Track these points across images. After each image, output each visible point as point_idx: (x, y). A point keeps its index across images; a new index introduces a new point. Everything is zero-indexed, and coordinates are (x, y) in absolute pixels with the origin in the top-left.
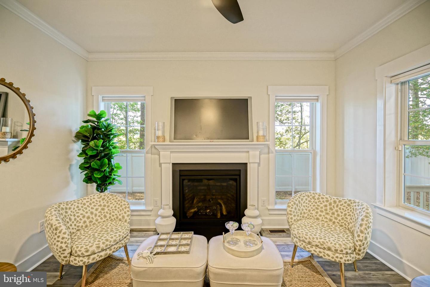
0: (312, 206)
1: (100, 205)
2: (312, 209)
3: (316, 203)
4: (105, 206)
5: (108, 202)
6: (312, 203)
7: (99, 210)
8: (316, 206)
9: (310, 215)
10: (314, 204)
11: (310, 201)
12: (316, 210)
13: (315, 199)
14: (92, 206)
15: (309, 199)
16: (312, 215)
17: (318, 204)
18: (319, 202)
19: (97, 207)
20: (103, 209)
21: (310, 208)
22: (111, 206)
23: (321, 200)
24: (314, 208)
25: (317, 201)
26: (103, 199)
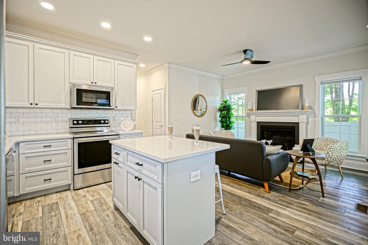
0: (324, 144)
1: (225, 134)
2: (323, 146)
3: (327, 143)
4: (226, 134)
5: (227, 133)
6: (325, 143)
7: (224, 136)
8: (327, 145)
9: (322, 148)
10: (326, 143)
11: (323, 142)
12: (326, 147)
13: (327, 141)
14: (222, 134)
15: (323, 141)
16: (323, 149)
17: (328, 143)
18: (329, 142)
19: (224, 134)
20: (226, 136)
21: (322, 145)
22: (228, 135)
23: (331, 141)
24: (325, 145)
25: (328, 142)
26: (226, 132)
